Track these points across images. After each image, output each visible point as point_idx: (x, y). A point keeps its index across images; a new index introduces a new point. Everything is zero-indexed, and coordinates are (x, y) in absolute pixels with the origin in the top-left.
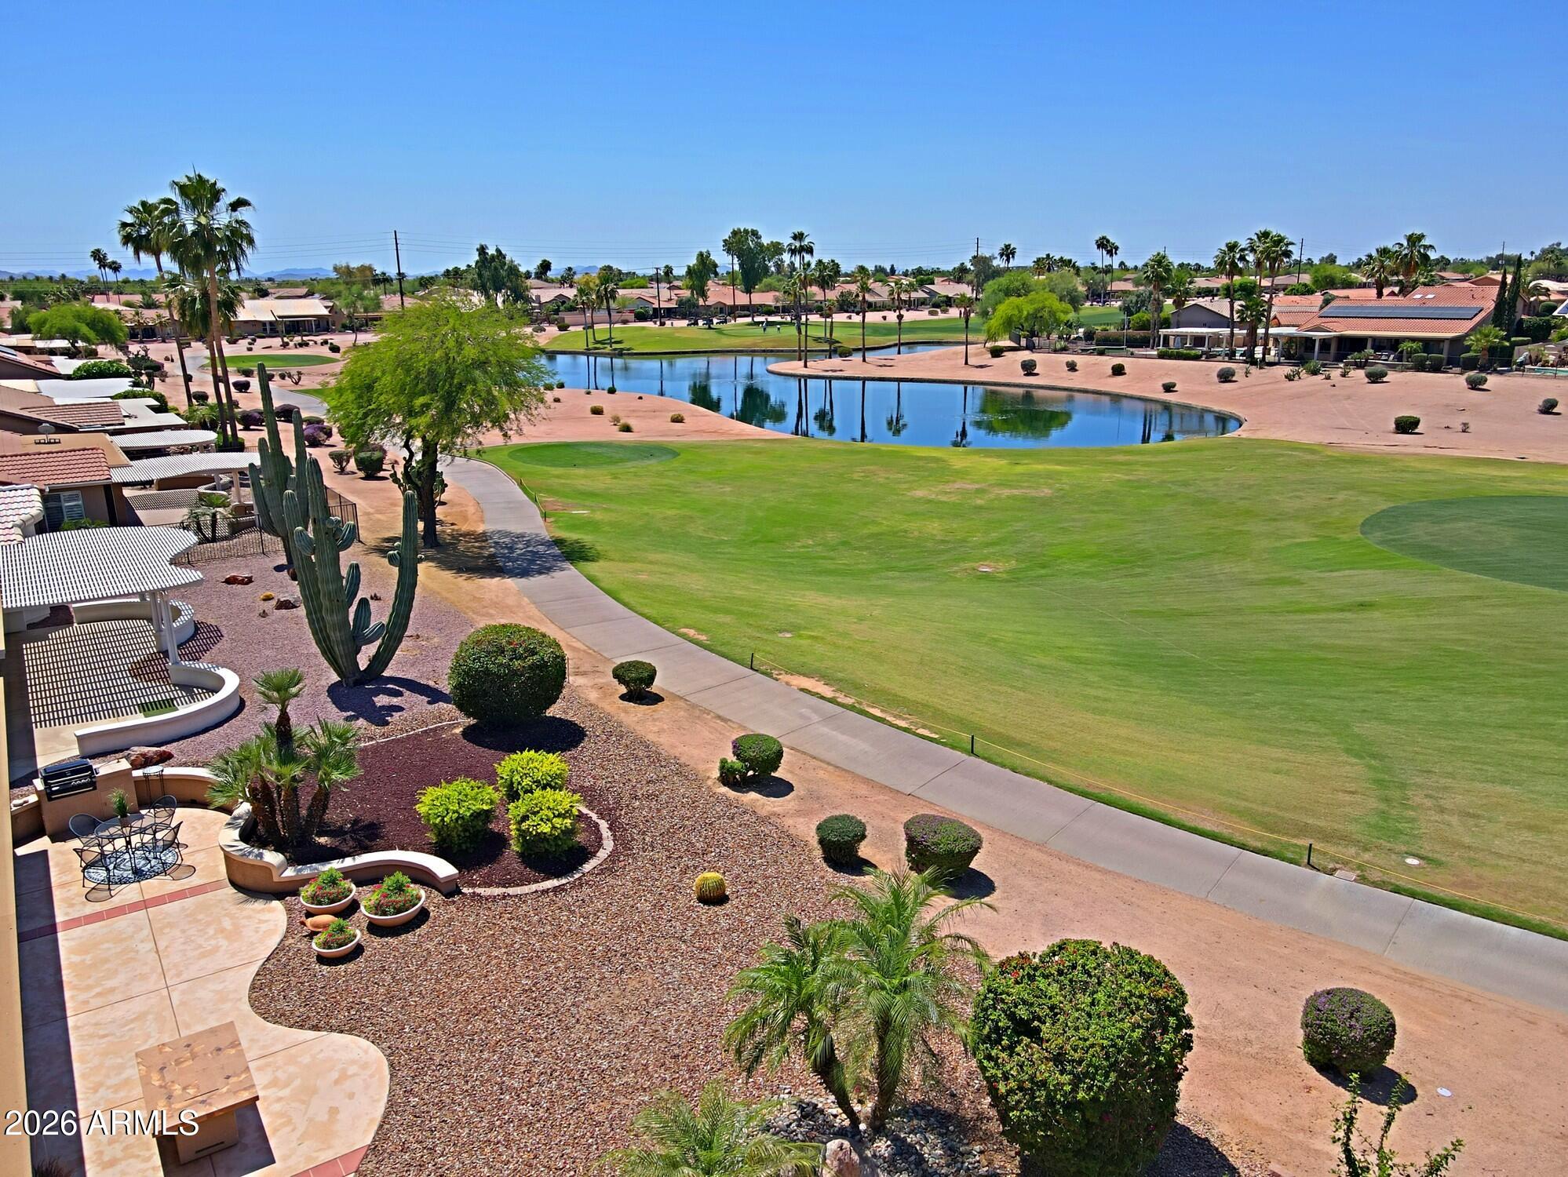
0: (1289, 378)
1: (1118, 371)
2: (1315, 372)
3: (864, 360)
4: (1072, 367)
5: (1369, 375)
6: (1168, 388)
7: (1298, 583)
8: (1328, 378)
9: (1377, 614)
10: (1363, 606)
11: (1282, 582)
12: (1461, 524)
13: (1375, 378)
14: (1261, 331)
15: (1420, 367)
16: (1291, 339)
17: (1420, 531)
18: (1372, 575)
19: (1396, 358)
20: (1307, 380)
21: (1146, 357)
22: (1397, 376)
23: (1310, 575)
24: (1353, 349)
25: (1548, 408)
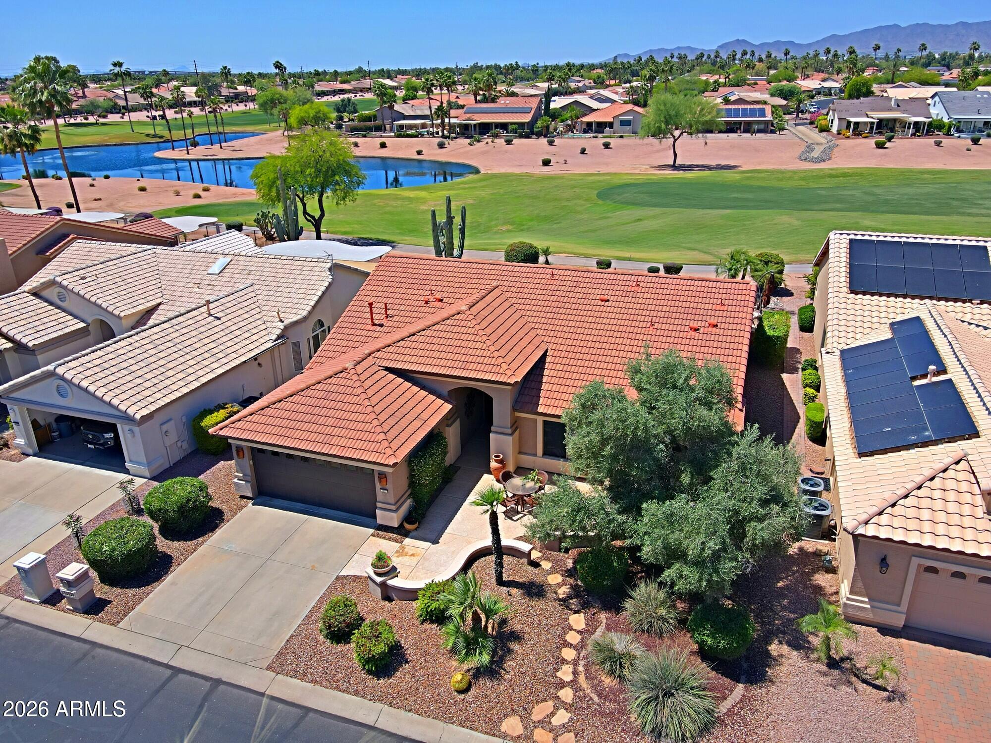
0: (471, 144)
1: (383, 145)
2: (479, 141)
3: (221, 148)
4: (356, 145)
5: (506, 141)
6: (419, 153)
7: (609, 218)
8: (487, 143)
11: (605, 218)
12: (627, 195)
13: (509, 142)
14: (447, 120)
15: (521, 137)
16: (460, 125)
17: (618, 198)
18: (627, 212)
19: (507, 132)
20: (477, 145)
21: (390, 137)
22: (516, 141)
23: (609, 215)
24: (485, 129)
25: (583, 151)
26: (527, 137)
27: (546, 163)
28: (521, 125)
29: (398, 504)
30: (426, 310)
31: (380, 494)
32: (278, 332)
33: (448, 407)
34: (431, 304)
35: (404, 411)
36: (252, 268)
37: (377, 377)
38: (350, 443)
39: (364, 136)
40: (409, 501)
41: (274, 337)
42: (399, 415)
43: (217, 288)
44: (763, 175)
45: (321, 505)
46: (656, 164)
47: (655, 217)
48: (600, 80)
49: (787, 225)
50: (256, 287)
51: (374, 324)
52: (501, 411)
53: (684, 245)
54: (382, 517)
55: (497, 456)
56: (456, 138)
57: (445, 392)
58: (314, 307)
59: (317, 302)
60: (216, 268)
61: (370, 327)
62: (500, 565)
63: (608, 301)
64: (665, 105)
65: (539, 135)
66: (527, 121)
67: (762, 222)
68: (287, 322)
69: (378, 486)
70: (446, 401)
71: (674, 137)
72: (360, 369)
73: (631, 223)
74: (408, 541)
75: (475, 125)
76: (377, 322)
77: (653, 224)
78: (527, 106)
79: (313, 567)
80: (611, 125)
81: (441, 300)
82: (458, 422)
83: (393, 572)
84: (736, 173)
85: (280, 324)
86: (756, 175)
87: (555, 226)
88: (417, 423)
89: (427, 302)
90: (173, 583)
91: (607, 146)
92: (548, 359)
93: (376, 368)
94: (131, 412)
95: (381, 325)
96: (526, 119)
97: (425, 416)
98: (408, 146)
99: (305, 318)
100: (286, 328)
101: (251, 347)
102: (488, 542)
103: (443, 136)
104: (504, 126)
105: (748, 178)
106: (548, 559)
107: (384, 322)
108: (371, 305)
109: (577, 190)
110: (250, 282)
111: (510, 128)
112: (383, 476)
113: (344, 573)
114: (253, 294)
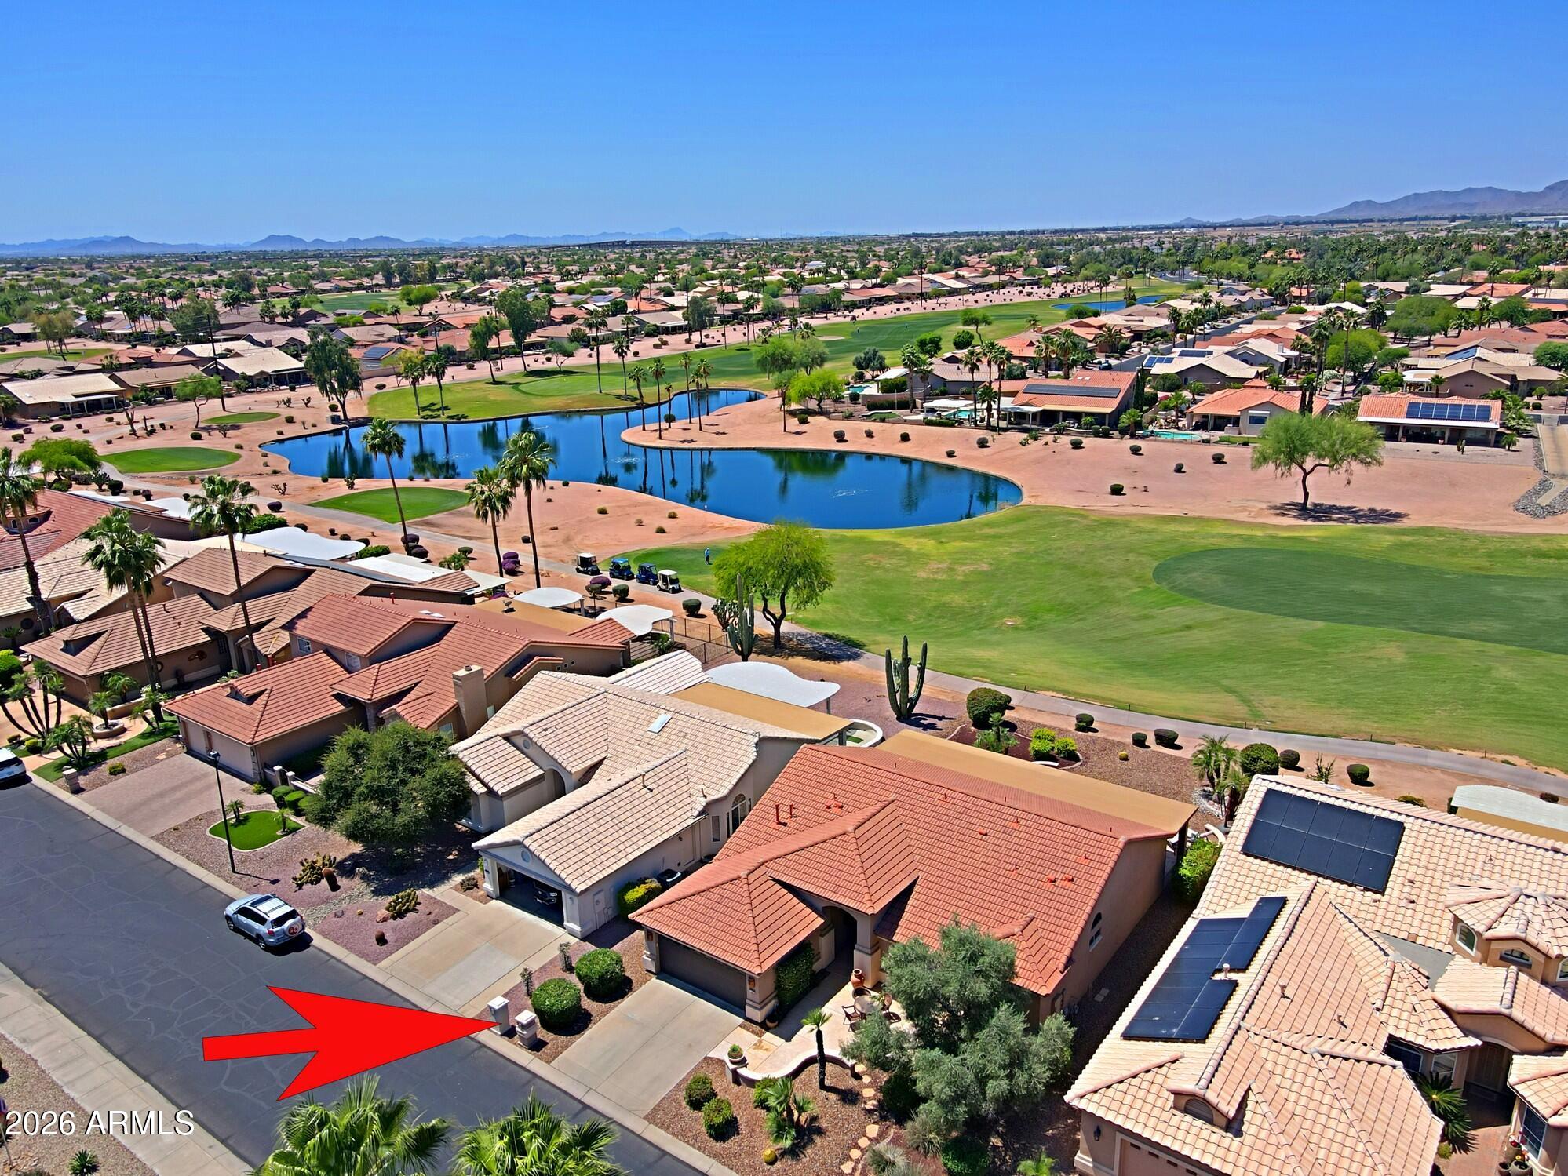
0: (1023, 444)
1: (905, 438)
2: (1036, 439)
3: (701, 428)
4: (869, 434)
5: (1074, 442)
6: (950, 454)
7: (1153, 617)
8: (1046, 443)
9: (1196, 631)
10: (1188, 627)
11: (1146, 617)
12: (1195, 574)
13: (1077, 445)
15: (1096, 434)
17: (1181, 579)
18: (1179, 609)
19: (1080, 426)
20: (1034, 445)
21: (916, 423)
22: (1088, 442)
23: (1154, 612)
24: (1048, 418)
25: (1179, 469)
26: (1106, 435)
27: (1117, 490)
28: (1100, 418)
29: (762, 1005)
30: (827, 815)
31: (749, 992)
32: (700, 808)
33: (820, 921)
34: (833, 810)
35: (779, 923)
36: (688, 731)
37: (764, 887)
38: (730, 948)
39: (883, 420)
40: (773, 1002)
41: (696, 813)
42: (774, 927)
43: (655, 748)
44: (1430, 540)
45: (706, 991)
46: (1278, 502)
47: (1211, 625)
48: (1280, 290)
49: (1384, 662)
50: (689, 753)
51: (779, 823)
52: (864, 933)
53: (1225, 682)
54: (749, 1011)
55: (857, 972)
56: (1005, 430)
57: (821, 905)
58: (735, 786)
59: (739, 781)
60: (656, 725)
61: (774, 825)
62: (822, 1073)
63: (986, 834)
64: (1287, 430)
65: (1123, 432)
66: (1109, 410)
67: (1353, 652)
68: (710, 798)
69: (748, 987)
70: (820, 916)
71: (1304, 470)
72: (752, 878)
73: (1176, 631)
74: (768, 1036)
75: (1034, 414)
76: (782, 821)
77: (1200, 638)
78: (1115, 386)
79: (690, 1045)
80: (1235, 421)
81: (841, 807)
82: (833, 931)
83: (743, 1062)
84: (1391, 532)
85: (703, 799)
86: (1423, 539)
87: (1075, 626)
88: (788, 937)
89: (829, 807)
90: (590, 1039)
91: (1218, 459)
92: (916, 888)
93: (765, 878)
94: (573, 886)
95: (785, 824)
96: (1108, 407)
97: (796, 930)
98: (939, 440)
99: (725, 798)
100: (708, 804)
101: (675, 823)
102: (814, 1052)
103: (990, 427)
104: (1076, 416)
105: (1402, 546)
106: (869, 1075)
107: (788, 821)
108: (777, 806)
109: (1131, 557)
110: (683, 747)
111: (1084, 420)
112: (752, 979)
113: (711, 1055)
114: (684, 762)
